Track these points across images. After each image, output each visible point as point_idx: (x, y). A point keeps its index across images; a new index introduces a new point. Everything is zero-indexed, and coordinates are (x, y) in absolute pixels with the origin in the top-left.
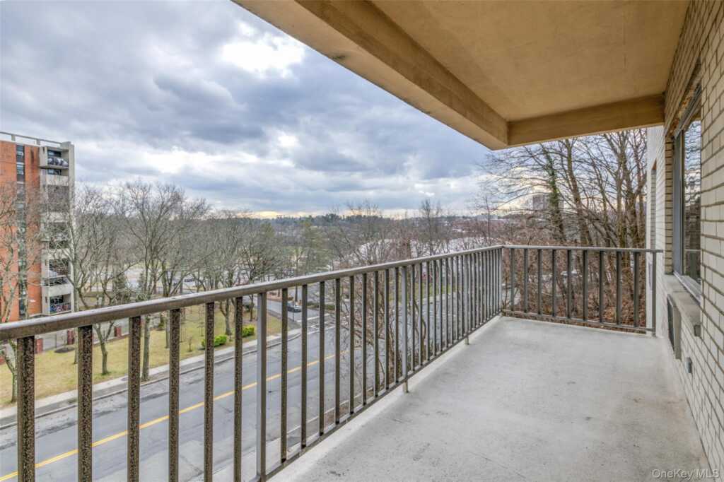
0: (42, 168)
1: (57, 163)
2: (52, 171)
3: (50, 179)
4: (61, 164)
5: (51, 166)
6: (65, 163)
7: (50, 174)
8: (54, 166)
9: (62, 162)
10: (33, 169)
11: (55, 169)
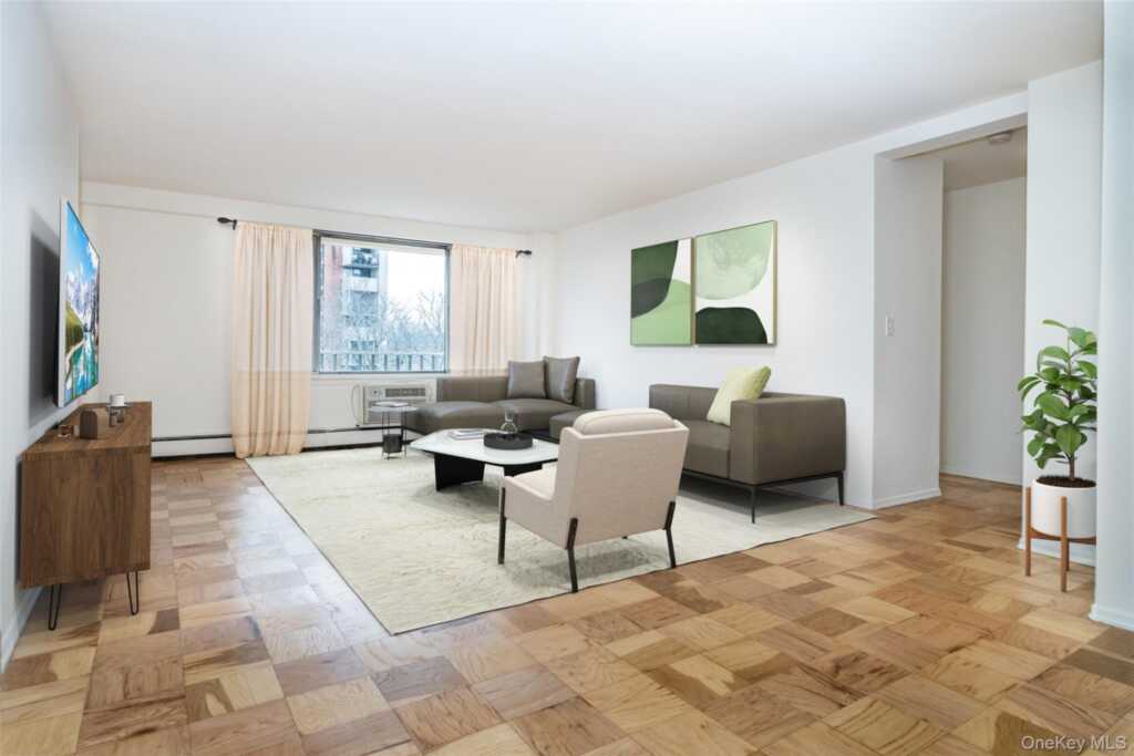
0: (347, 267)
1: (364, 261)
2: (358, 272)
3: (354, 282)
4: (369, 262)
5: (356, 265)
6: (374, 261)
7: (356, 275)
8: (360, 265)
9: (370, 259)
10: (334, 269)
11: (361, 269)
